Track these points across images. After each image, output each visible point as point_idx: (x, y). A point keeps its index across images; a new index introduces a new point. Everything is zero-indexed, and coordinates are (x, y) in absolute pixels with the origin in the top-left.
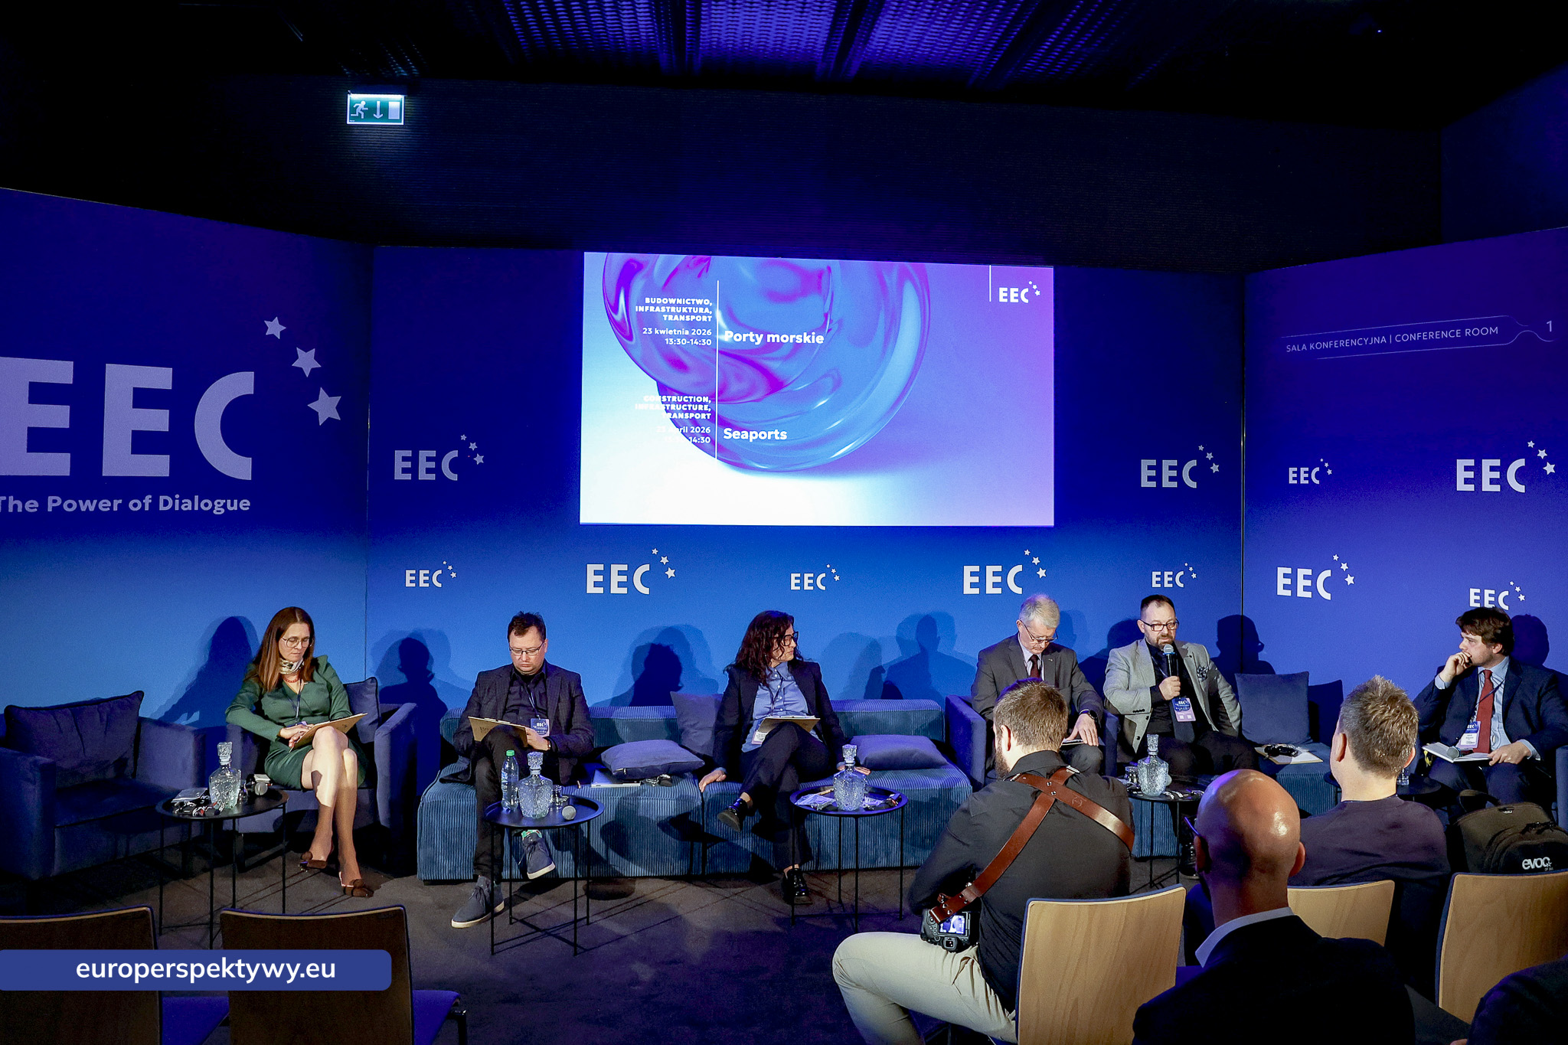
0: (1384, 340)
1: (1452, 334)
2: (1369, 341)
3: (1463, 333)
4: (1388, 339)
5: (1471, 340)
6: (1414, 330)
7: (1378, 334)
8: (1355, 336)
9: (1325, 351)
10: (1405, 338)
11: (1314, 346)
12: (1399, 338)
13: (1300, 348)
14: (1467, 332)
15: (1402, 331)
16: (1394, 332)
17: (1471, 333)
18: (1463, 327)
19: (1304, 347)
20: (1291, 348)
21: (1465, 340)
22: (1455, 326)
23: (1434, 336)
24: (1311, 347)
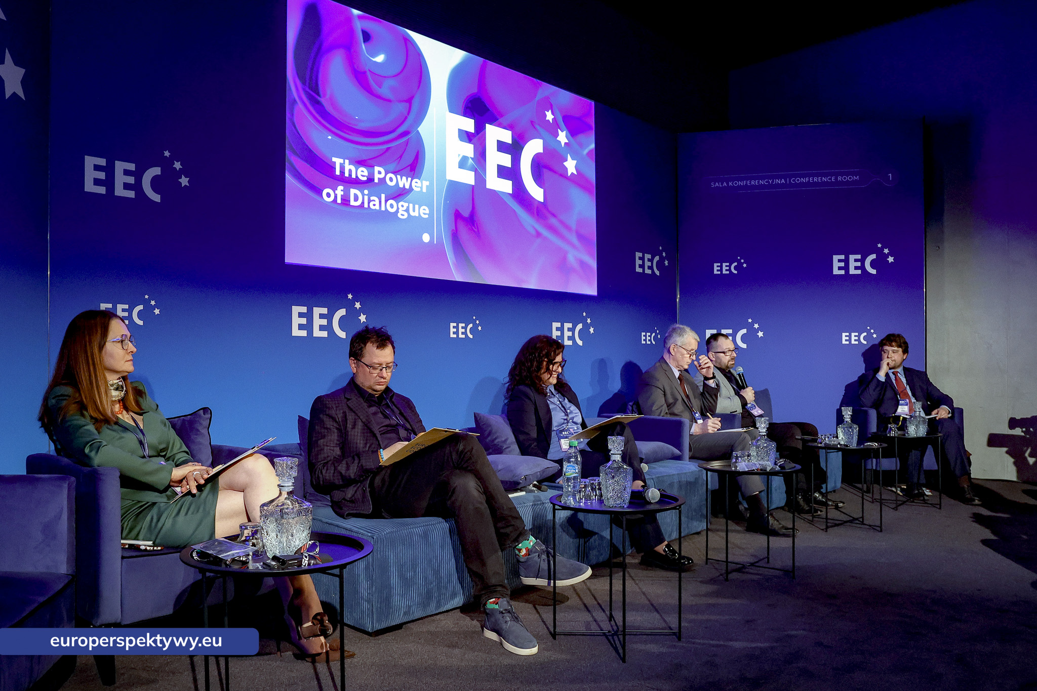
0: (783, 181)
1: (829, 179)
2: (773, 182)
3: (836, 179)
4: (786, 181)
5: (842, 183)
6: (804, 176)
7: (780, 177)
8: (763, 178)
9: (740, 187)
10: (798, 180)
11: (732, 184)
12: (793, 181)
13: (722, 184)
14: (839, 178)
15: (796, 176)
16: (791, 177)
17: (842, 179)
18: (836, 175)
19: (725, 184)
20: (715, 184)
21: (837, 183)
22: (831, 174)
23: (818, 180)
24: (730, 184)
